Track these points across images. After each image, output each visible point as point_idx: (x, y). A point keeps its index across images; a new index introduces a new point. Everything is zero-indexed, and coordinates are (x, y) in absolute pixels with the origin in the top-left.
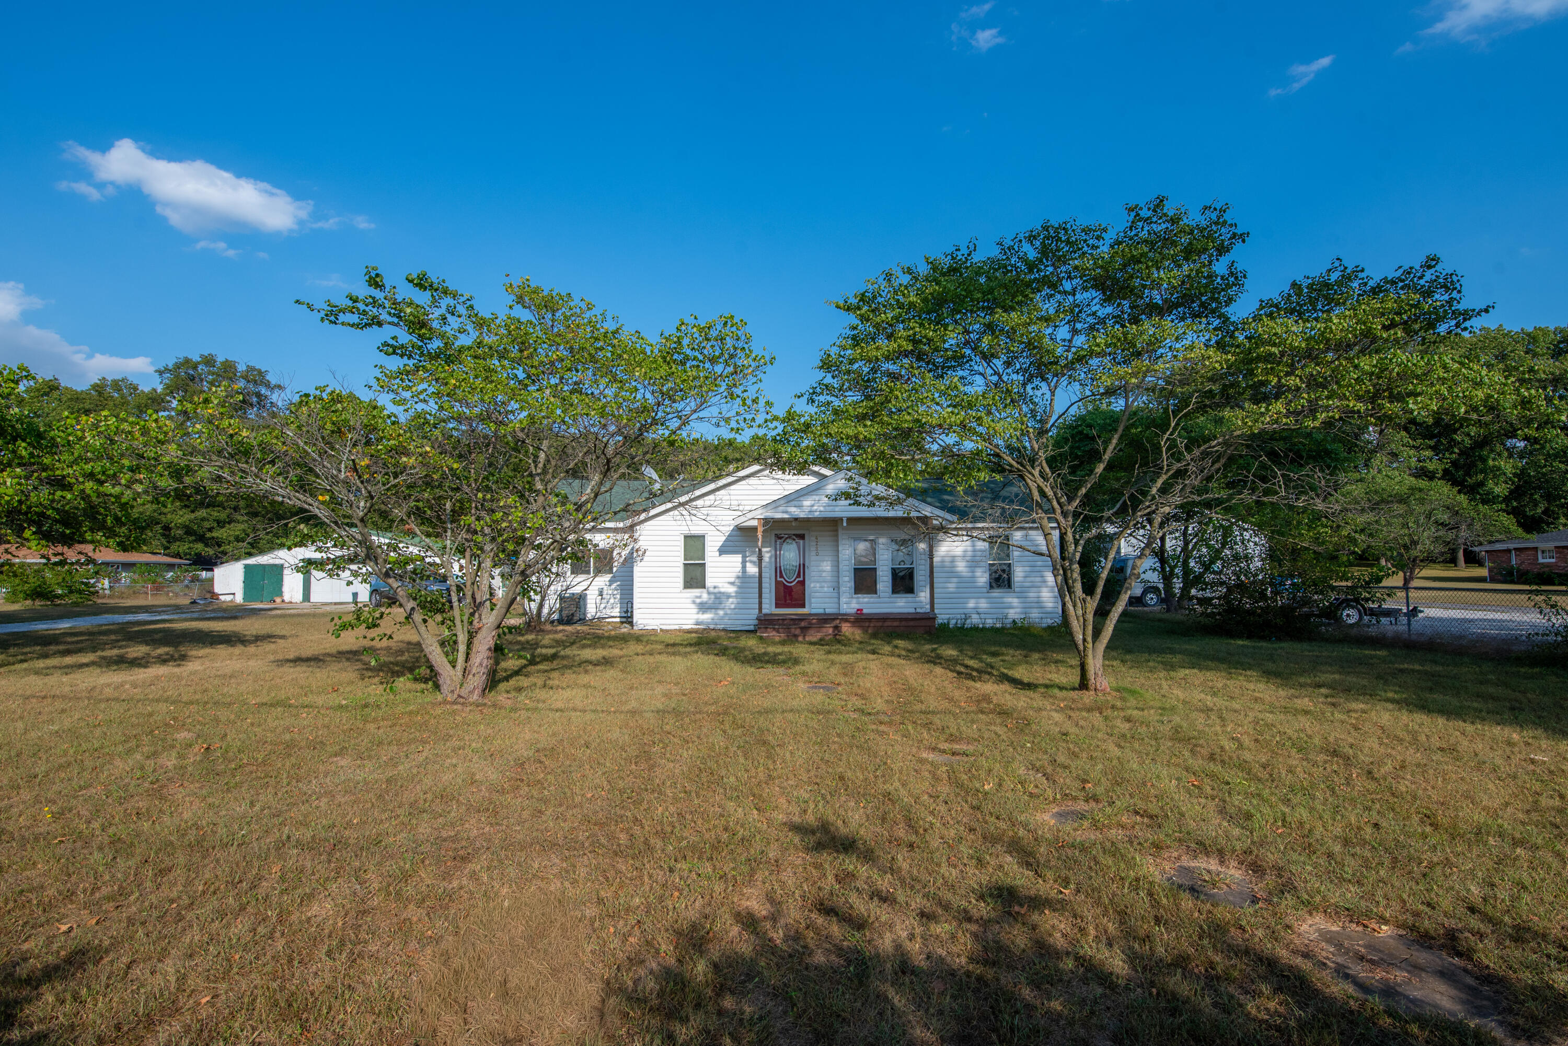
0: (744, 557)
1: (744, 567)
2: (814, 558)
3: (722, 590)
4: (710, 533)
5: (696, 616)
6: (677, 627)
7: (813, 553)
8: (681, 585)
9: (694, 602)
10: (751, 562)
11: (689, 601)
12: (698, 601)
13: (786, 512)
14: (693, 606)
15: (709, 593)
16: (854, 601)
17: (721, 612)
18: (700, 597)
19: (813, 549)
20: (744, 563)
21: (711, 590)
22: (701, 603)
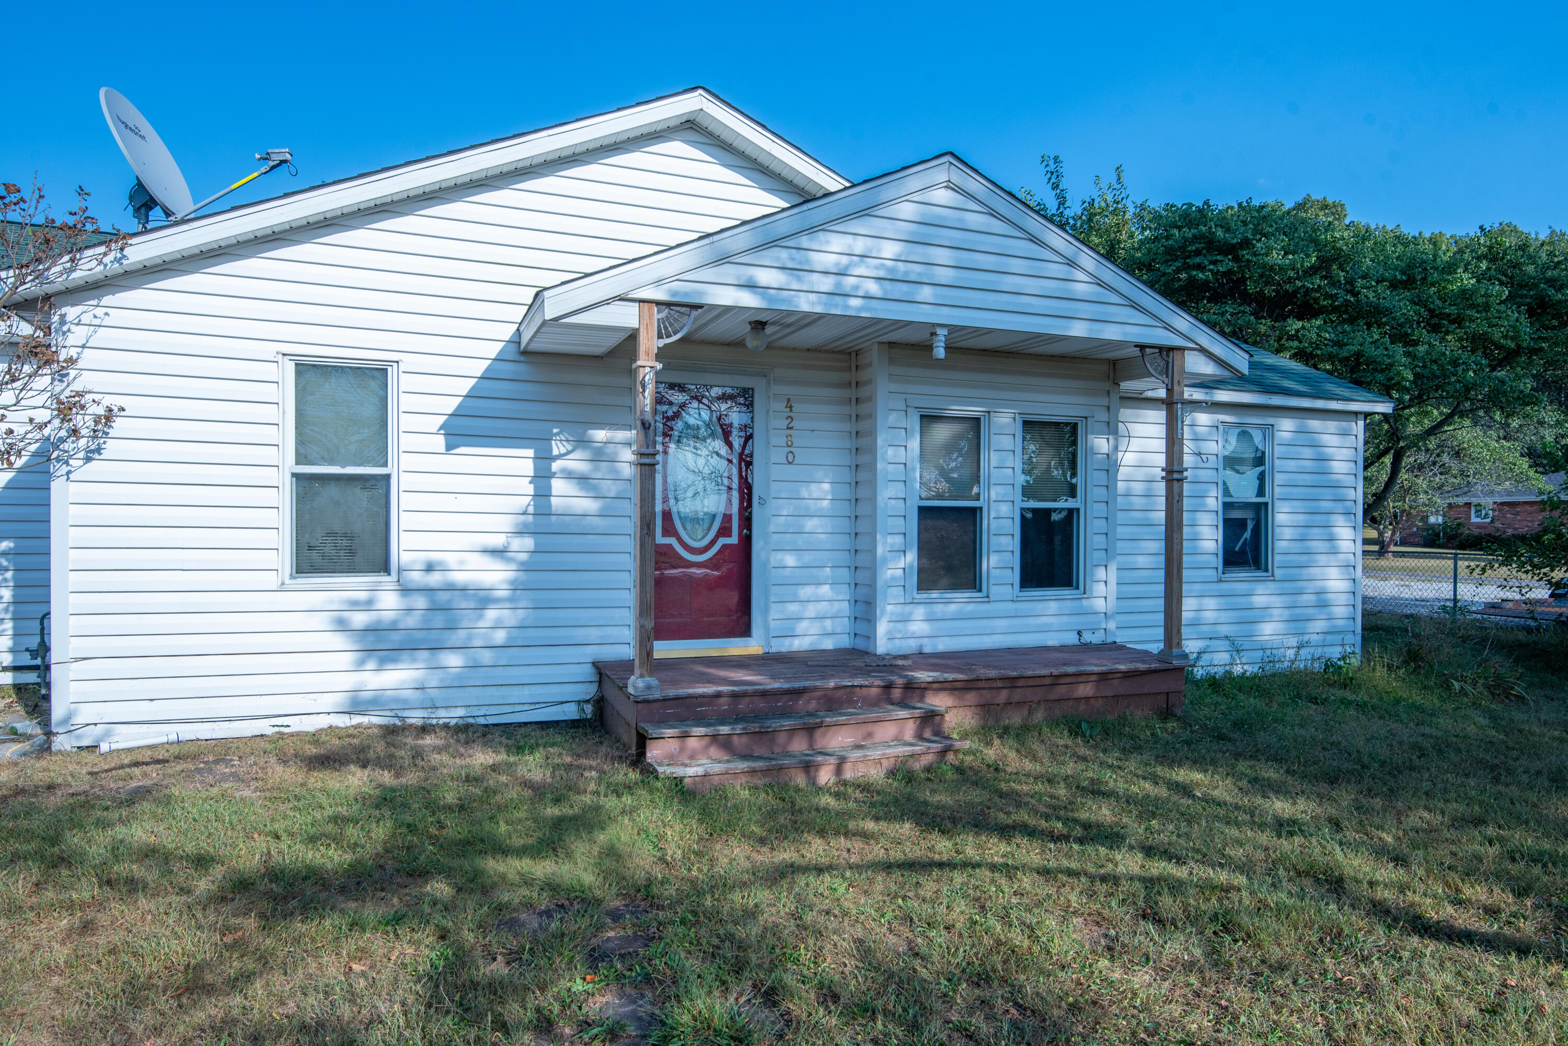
0: (544, 459)
1: (542, 494)
2: (777, 472)
3: (460, 578)
4: (408, 362)
5: (350, 681)
6: (265, 727)
7: (778, 455)
8: (284, 559)
9: (342, 626)
10: (569, 475)
11: (320, 621)
12: (360, 619)
13: (751, 286)
14: (339, 641)
15: (405, 590)
16: (920, 612)
17: (454, 660)
18: (367, 606)
19: (778, 439)
20: (542, 477)
21: (416, 577)
22: (372, 630)
